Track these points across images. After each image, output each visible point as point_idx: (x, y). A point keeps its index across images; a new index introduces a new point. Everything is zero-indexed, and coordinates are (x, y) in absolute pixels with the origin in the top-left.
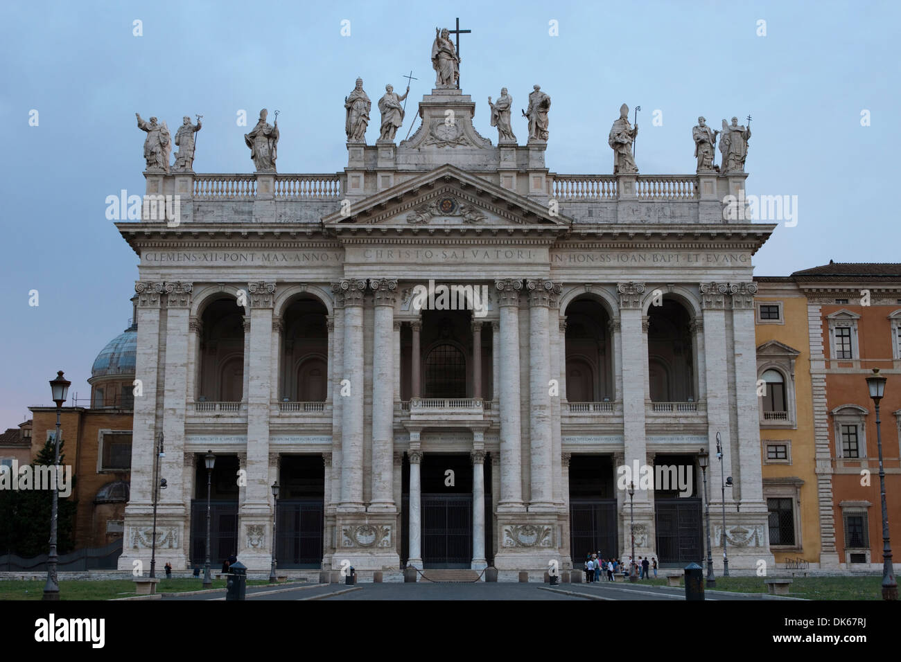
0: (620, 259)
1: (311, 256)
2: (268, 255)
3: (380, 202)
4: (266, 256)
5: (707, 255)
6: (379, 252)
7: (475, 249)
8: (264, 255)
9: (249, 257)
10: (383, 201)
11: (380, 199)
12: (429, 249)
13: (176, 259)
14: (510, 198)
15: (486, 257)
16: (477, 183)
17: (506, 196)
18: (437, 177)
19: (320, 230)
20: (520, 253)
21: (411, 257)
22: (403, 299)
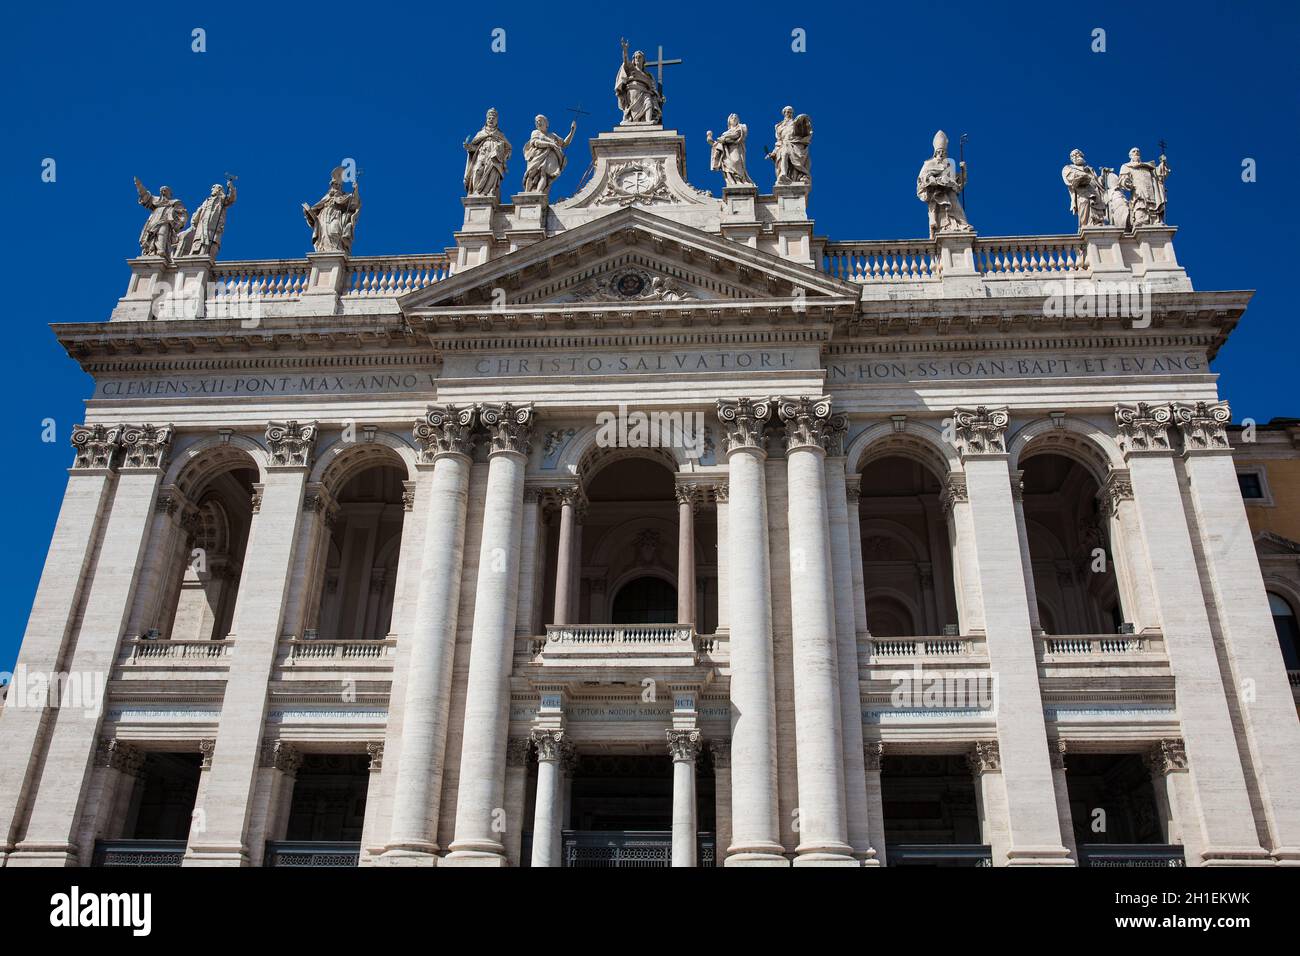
0: (955, 371)
1: (386, 379)
2: (312, 381)
3: (507, 272)
4: (308, 380)
5: (1122, 359)
6: (504, 363)
7: (679, 353)
8: (304, 380)
9: (279, 384)
10: (512, 270)
11: (506, 267)
12: (595, 356)
13: (153, 390)
14: (743, 257)
15: (702, 365)
16: (683, 237)
17: (734, 254)
18: (612, 231)
19: (401, 327)
20: (765, 357)
21: (561, 369)
22: (547, 448)
